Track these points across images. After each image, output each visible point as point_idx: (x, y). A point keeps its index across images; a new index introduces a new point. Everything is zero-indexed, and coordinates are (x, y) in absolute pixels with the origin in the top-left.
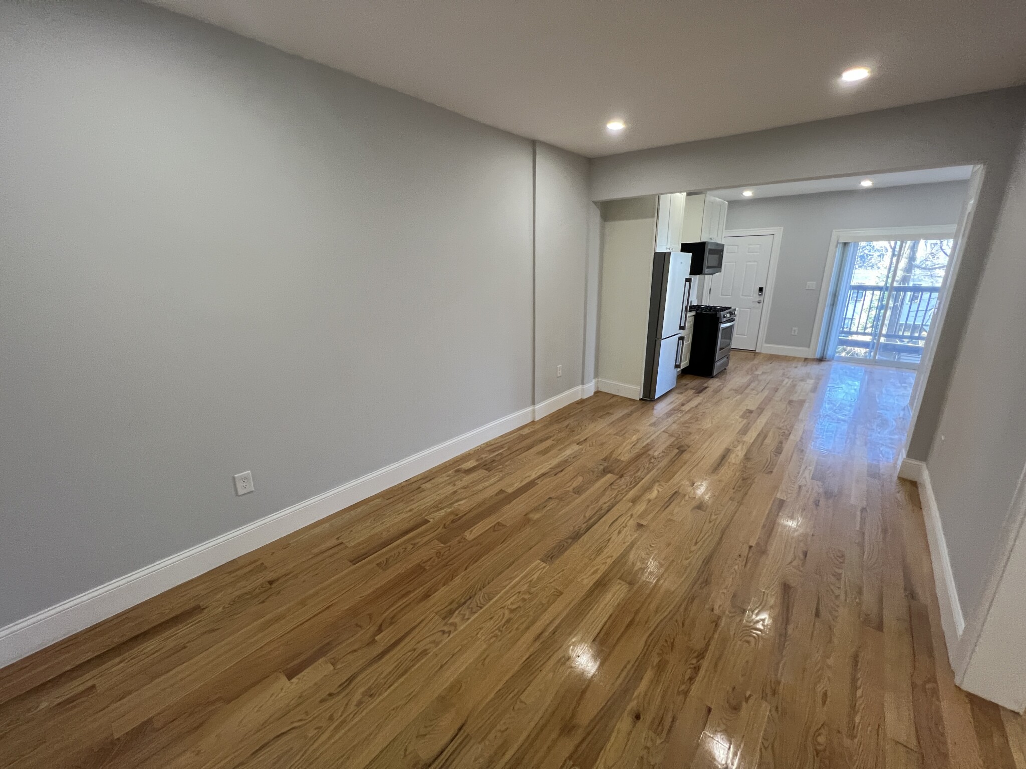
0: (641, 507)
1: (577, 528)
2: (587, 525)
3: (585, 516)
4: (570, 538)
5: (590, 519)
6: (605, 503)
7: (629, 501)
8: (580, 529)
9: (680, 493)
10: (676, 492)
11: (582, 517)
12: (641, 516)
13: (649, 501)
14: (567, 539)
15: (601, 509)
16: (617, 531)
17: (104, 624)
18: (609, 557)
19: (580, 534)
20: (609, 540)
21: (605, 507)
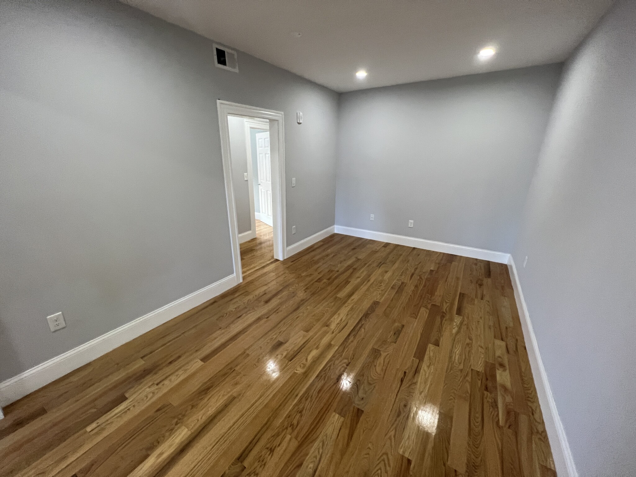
0: (325, 340)
1: (367, 320)
2: (361, 323)
3: (365, 329)
4: (369, 314)
5: (360, 327)
6: (352, 341)
7: (334, 345)
8: (365, 319)
9: (287, 359)
10: (290, 361)
11: (366, 328)
12: (326, 333)
13: (317, 348)
14: (371, 313)
15: (355, 336)
16: (343, 321)
17: (507, 274)
18: (347, 306)
19: (365, 316)
20: (347, 315)
21: (351, 338)
